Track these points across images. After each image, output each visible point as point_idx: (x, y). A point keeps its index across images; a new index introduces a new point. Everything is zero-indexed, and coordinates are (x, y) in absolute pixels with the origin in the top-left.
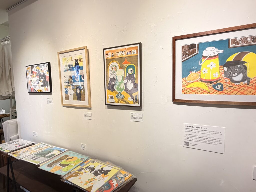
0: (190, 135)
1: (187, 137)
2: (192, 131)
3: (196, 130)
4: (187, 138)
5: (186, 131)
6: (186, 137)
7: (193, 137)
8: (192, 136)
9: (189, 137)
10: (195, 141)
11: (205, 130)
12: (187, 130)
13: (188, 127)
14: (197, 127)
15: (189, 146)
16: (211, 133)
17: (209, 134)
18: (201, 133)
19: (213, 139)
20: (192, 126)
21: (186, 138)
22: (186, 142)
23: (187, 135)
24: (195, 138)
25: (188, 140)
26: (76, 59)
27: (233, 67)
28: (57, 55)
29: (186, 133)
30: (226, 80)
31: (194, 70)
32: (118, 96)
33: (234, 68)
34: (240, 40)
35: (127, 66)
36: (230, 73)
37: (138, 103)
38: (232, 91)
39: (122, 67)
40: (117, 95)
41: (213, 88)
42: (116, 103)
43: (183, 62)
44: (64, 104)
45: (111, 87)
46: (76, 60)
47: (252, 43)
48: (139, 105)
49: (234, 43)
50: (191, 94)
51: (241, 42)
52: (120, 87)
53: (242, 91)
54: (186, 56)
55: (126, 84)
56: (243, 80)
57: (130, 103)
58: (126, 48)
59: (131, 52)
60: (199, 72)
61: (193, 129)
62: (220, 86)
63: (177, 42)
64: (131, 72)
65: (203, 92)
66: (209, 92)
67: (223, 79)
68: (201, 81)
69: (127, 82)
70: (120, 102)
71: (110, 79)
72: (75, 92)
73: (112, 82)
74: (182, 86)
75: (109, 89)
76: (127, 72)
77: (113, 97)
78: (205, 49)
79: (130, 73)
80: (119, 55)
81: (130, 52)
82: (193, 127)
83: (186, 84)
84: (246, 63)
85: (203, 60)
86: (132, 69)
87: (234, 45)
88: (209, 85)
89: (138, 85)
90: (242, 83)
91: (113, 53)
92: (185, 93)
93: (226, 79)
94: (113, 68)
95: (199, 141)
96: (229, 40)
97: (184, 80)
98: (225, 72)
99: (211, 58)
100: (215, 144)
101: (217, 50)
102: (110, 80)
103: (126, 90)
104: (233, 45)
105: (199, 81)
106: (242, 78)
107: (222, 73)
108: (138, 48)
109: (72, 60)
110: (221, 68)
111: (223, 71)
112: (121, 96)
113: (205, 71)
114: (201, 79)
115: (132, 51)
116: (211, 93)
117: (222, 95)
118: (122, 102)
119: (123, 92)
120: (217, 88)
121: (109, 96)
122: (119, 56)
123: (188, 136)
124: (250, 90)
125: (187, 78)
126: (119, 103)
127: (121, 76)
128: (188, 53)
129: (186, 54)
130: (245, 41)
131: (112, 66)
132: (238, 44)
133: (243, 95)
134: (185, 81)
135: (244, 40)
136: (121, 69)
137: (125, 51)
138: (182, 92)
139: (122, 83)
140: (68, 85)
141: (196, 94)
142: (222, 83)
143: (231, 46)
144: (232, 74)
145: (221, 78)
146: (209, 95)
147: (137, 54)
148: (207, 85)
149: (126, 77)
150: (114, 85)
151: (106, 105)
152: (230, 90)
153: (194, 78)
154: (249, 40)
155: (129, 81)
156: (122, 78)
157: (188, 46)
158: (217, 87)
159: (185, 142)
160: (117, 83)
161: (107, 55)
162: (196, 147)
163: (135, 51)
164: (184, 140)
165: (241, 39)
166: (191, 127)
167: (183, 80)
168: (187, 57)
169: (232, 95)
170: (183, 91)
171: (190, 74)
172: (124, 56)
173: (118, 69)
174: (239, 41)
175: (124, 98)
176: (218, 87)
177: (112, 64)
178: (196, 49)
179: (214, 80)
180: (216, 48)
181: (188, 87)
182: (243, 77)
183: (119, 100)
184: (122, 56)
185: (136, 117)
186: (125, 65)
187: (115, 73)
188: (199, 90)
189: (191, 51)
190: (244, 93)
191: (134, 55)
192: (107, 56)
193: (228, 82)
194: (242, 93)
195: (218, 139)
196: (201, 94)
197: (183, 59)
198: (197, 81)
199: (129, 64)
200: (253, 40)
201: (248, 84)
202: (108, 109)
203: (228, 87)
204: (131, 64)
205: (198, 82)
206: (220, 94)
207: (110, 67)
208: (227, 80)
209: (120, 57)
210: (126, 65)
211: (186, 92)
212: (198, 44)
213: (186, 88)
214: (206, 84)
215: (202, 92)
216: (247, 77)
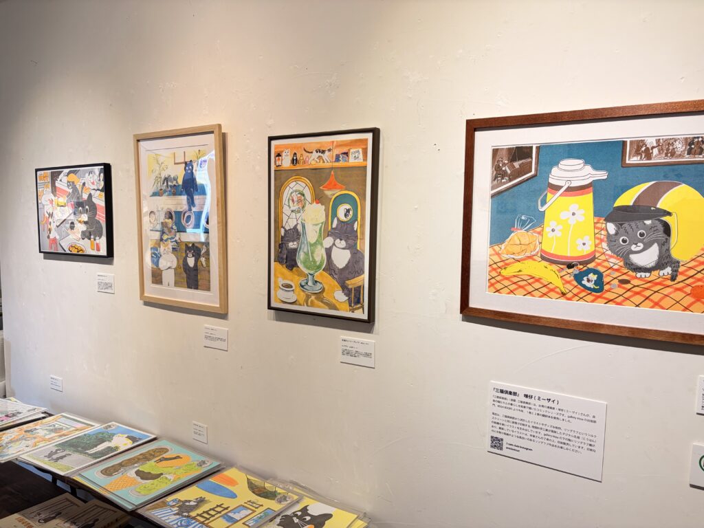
0: (506, 417)
1: (498, 423)
2: (512, 404)
3: (524, 405)
4: (498, 426)
5: (497, 404)
6: (495, 423)
7: (514, 425)
8: (513, 422)
9: (503, 424)
10: (519, 435)
11: (550, 404)
12: (499, 402)
13: (502, 391)
14: (526, 396)
15: (501, 449)
16: (567, 414)
17: (561, 417)
18: (538, 414)
19: (572, 433)
20: (512, 391)
21: (494, 425)
22: (494, 439)
23: (497, 417)
24: (520, 426)
25: (500, 432)
26: (188, 160)
27: (633, 224)
28: (132, 143)
29: (497, 410)
30: (612, 260)
31: (523, 223)
32: (307, 283)
33: (634, 227)
34: (655, 145)
35: (335, 196)
36: (624, 241)
37: (361, 310)
38: (628, 294)
39: (319, 198)
40: (302, 280)
41: (575, 283)
42: (300, 305)
43: (493, 196)
44: (146, 295)
45: (285, 256)
46: (186, 163)
47: (687, 158)
48: (365, 317)
49: (638, 153)
50: (512, 295)
51: (655, 151)
52: (313, 257)
53: (656, 297)
54: (503, 178)
55: (329, 252)
56: (659, 266)
57: (338, 306)
58: (333, 142)
59: (346, 154)
60: (539, 229)
61: (515, 401)
62: (593, 277)
63: (478, 135)
64: (346, 215)
65: (548, 290)
66: (563, 294)
67: (603, 257)
68: (543, 258)
69: (334, 244)
70: (309, 304)
71: (285, 230)
72: (181, 262)
73: (290, 242)
74: (489, 269)
75: (279, 260)
76: (334, 214)
77: (291, 287)
78: (557, 164)
79: (343, 218)
80: (313, 160)
81: (344, 153)
82: (515, 394)
83: (500, 264)
84: (669, 214)
85: (549, 195)
86: (348, 206)
87: (635, 160)
88: (564, 273)
89: (363, 256)
90: (655, 273)
91: (295, 154)
92: (498, 291)
93: (611, 257)
94: (295, 199)
95: (532, 438)
96: (624, 143)
97: (494, 250)
98: (609, 236)
99: (572, 191)
100: (577, 449)
101: (588, 168)
102: (285, 234)
103: (330, 268)
104: (635, 158)
105: (535, 257)
106: (655, 258)
107: (602, 240)
108: (367, 144)
109: (175, 164)
110: (599, 225)
111: (603, 232)
112: (314, 284)
113: (553, 230)
114: (542, 251)
115: (349, 150)
116: (569, 295)
117: (599, 304)
118: (316, 301)
119: (321, 274)
120: (585, 282)
121: (281, 281)
122: (313, 162)
123: (501, 419)
124: (679, 295)
125: (503, 246)
126: (307, 305)
127: (317, 225)
128: (509, 172)
129: (504, 174)
130: (668, 149)
131: (292, 193)
132: (649, 156)
133: (657, 310)
134: (498, 254)
135: (666, 145)
136: (317, 203)
137: (329, 150)
138: (489, 287)
139: (319, 247)
140: (161, 240)
141: (528, 297)
142: (601, 269)
143: (627, 162)
144: (630, 244)
145: (597, 255)
146: (563, 300)
147: (365, 163)
148: (559, 271)
149: (332, 228)
150: (294, 251)
151: (270, 307)
152: (621, 291)
153: (523, 247)
154: (680, 147)
155: (338, 241)
156: (318, 231)
157: (510, 150)
158: (585, 278)
159: (492, 437)
160: (303, 246)
161: (277, 158)
162: (523, 455)
163: (358, 152)
164: (488, 432)
165: (658, 141)
166: (510, 393)
167: (493, 252)
168: (505, 183)
169: (628, 308)
170: (492, 285)
171: (513, 234)
172: (327, 165)
173: (307, 203)
174: (653, 148)
175: (323, 290)
176: (588, 281)
177: (292, 185)
178: (531, 162)
179: (579, 257)
180: (586, 163)
181: (504, 272)
182: (660, 257)
183: (308, 297)
184: (321, 165)
185: (354, 350)
186: (328, 193)
187: (298, 215)
188: (537, 285)
189: (517, 164)
190: (661, 304)
191: (357, 165)
192: (279, 159)
193: (616, 267)
194: (656, 304)
195: (584, 436)
196: (541, 297)
197: (493, 188)
198: (530, 257)
199: (341, 189)
200: (691, 149)
201: (673, 278)
202: (277, 320)
203: (616, 282)
204: (346, 190)
205: (535, 260)
206: (593, 301)
207: (286, 194)
208: (616, 262)
209: (314, 167)
210: (332, 194)
211: (498, 286)
212: (538, 148)
213: (500, 274)
214: (555, 267)
215: (544, 290)
216: (669, 256)
